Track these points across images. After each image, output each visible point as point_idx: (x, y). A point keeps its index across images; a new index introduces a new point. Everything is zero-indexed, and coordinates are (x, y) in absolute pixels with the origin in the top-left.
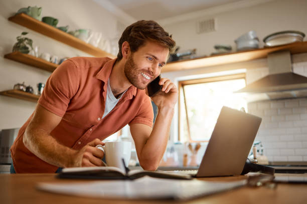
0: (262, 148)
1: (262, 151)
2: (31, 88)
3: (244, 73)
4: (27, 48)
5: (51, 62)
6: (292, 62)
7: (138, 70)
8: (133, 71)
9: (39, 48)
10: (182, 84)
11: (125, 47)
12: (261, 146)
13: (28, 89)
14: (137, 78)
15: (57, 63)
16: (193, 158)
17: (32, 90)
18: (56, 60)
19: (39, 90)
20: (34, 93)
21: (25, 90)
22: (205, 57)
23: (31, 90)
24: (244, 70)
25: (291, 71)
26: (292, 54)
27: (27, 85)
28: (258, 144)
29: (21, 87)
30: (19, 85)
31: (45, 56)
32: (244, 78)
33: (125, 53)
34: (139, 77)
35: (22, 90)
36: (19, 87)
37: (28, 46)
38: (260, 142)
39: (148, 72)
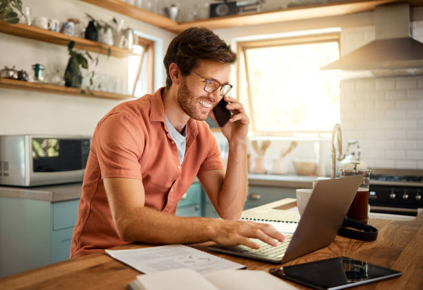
0: (359, 150)
1: (359, 154)
2: (25, 73)
3: (338, 34)
4: (15, 15)
5: (50, 30)
6: (412, 20)
7: (195, 98)
8: (189, 100)
9: (31, 11)
10: (244, 47)
11: (174, 70)
12: (358, 147)
13: (20, 73)
14: (195, 108)
15: (58, 29)
16: (258, 161)
17: (27, 75)
18: (56, 25)
19: (37, 75)
20: (29, 81)
21: (16, 76)
22: (280, 9)
23: (24, 75)
24: (338, 29)
25: (410, 35)
26: (412, 7)
27: (18, 69)
28: (354, 143)
29: (11, 73)
30: (7, 70)
31: (40, 22)
32: (338, 40)
33: (175, 78)
34: (197, 108)
35: (12, 78)
36: (7, 73)
37: (16, 10)
38: (357, 142)
39: (208, 99)
